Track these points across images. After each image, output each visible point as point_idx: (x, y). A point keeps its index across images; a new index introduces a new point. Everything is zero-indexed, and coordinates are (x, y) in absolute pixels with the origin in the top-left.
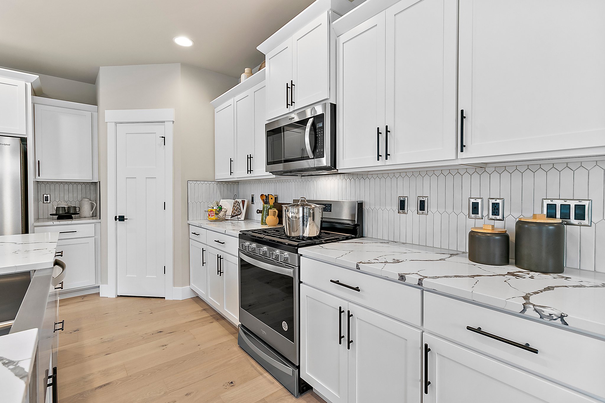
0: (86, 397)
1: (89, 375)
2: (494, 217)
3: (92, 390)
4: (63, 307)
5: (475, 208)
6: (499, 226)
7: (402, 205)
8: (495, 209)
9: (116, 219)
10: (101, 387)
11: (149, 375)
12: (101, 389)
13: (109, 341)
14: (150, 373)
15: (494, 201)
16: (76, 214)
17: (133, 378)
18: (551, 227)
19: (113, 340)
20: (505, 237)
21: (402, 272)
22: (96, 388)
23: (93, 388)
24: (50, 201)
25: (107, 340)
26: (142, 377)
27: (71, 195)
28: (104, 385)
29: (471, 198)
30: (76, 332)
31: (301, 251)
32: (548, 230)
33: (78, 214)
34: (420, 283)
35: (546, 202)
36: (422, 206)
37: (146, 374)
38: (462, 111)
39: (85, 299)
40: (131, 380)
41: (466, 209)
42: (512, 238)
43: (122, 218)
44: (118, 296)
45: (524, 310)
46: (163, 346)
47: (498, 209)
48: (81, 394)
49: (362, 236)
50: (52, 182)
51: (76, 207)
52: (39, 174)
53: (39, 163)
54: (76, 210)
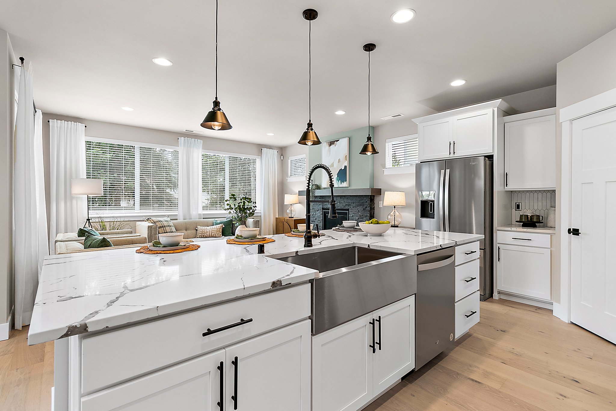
0: (458, 378)
1: (476, 367)
3: (466, 377)
4: (514, 308)
9: (570, 232)
10: (473, 380)
11: (515, 404)
12: (471, 382)
13: (517, 354)
14: (518, 404)
16: (539, 222)
17: (500, 395)
19: (521, 356)
22: (469, 379)
23: (468, 376)
24: (521, 209)
25: (516, 353)
26: (508, 401)
27: (540, 204)
28: (476, 381)
30: (502, 332)
33: (542, 222)
37: (514, 402)
39: (539, 311)
40: (497, 395)
43: (576, 232)
44: (571, 322)
46: (561, 395)
48: (458, 374)
50: (523, 191)
51: (539, 216)
52: (506, 186)
53: (507, 175)
54: (539, 218)
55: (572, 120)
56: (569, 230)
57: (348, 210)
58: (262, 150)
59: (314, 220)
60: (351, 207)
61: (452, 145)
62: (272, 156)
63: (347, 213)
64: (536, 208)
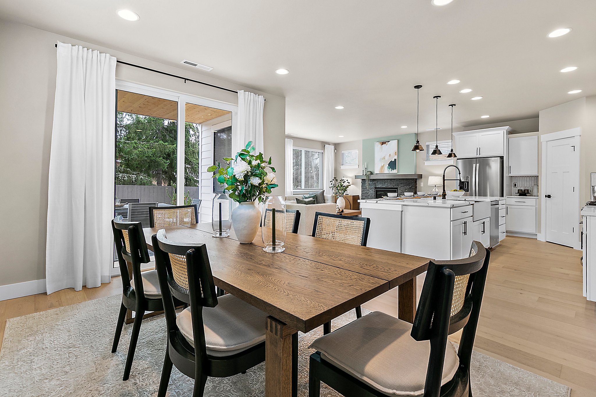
9: (546, 197)
16: (529, 193)
24: (517, 186)
27: (528, 183)
43: (549, 196)
44: (547, 242)
50: (519, 176)
51: (528, 190)
52: (510, 173)
53: (510, 167)
54: (528, 191)
55: (547, 141)
56: (546, 195)
57: (397, 188)
58: (325, 146)
59: (368, 196)
60: (400, 186)
61: (479, 150)
62: (330, 150)
63: (396, 190)
64: (526, 186)
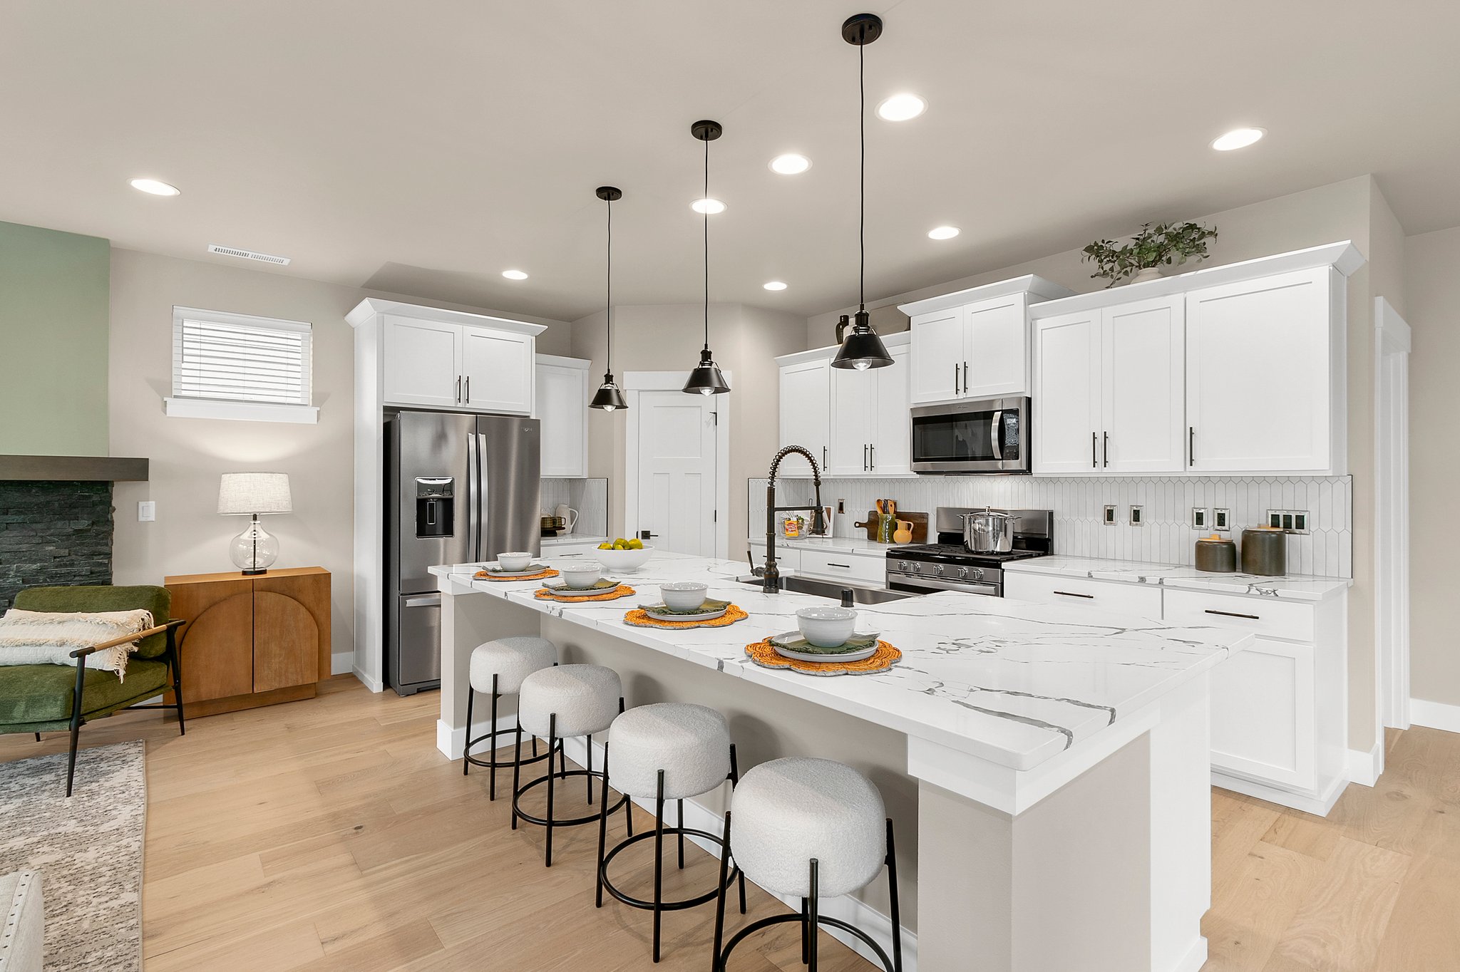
2: (1219, 528)
5: (1199, 519)
6: (1225, 536)
7: (1110, 515)
8: (1221, 519)
9: (638, 536)
15: (1219, 512)
18: (1273, 535)
20: (1231, 546)
21: (1142, 576)
29: (1195, 508)
31: (1004, 565)
32: (1270, 538)
34: (1161, 582)
35: (1270, 513)
36: (1136, 516)
38: (1191, 428)
41: (1190, 520)
42: (1239, 549)
43: (646, 535)
45: (1249, 591)
47: (1224, 520)
49: (1052, 554)
54: (561, 522)
56: (637, 533)
61: (464, 384)
